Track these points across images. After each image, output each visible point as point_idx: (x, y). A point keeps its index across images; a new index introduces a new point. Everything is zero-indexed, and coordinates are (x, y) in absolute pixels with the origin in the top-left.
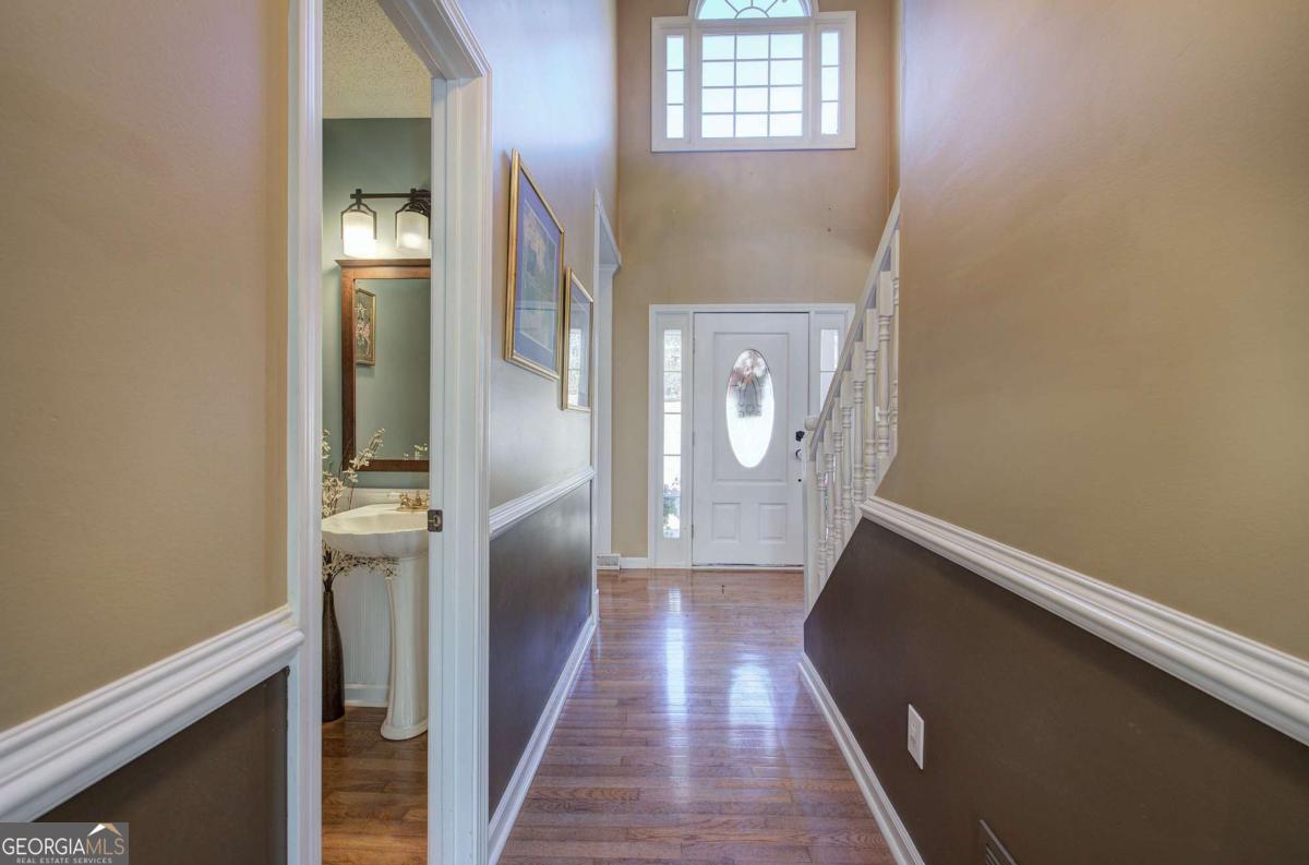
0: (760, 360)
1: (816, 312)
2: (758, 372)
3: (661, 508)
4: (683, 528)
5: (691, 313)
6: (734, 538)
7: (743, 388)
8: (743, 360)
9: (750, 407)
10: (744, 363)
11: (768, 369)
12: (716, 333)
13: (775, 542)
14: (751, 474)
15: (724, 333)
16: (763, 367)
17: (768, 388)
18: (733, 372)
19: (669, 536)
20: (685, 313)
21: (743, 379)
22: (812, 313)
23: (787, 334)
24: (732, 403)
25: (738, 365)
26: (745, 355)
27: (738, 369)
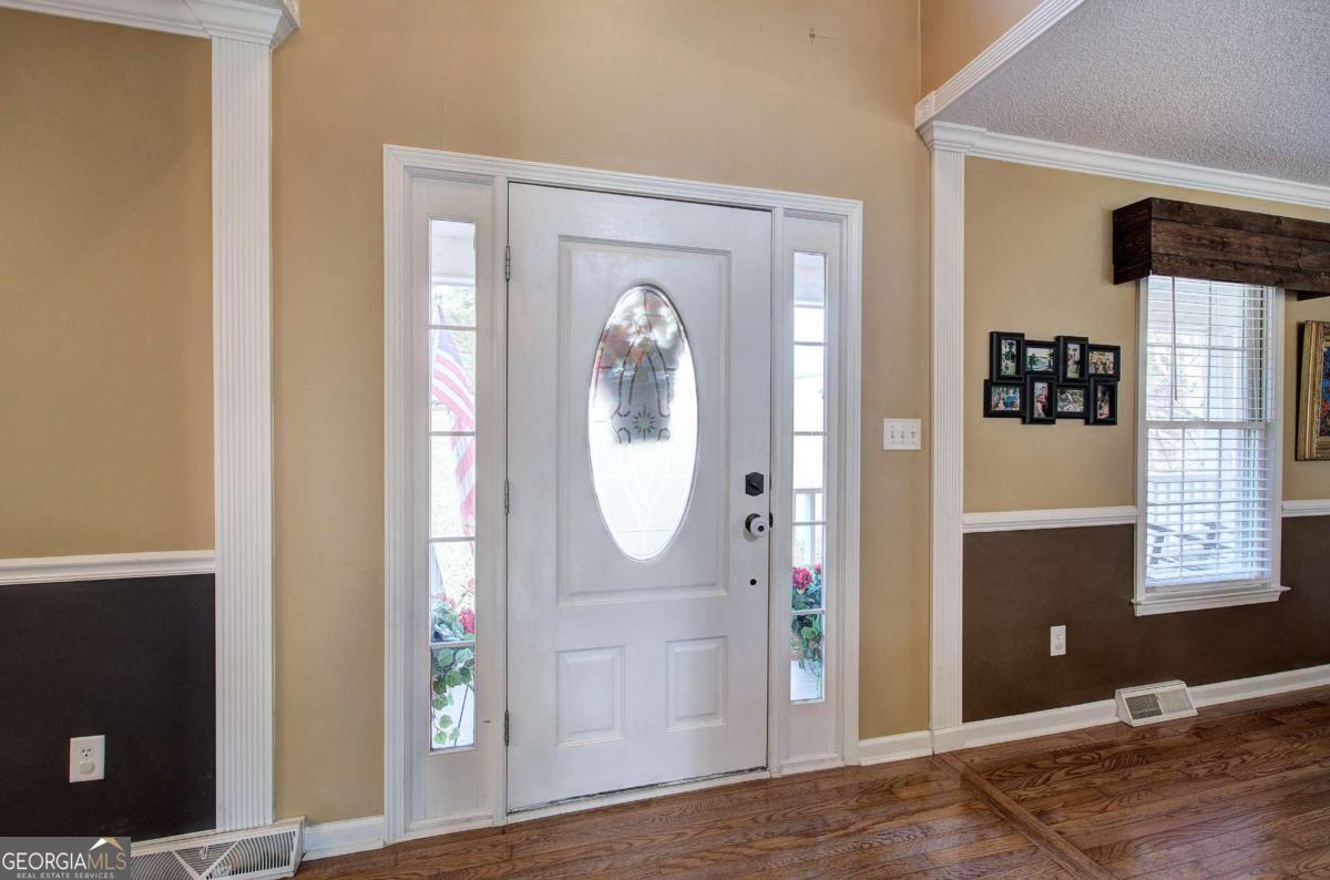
0: (665, 311)
1: (789, 213)
2: (661, 337)
3: (424, 676)
4: (481, 721)
5: (501, 182)
6: (610, 728)
7: (629, 374)
8: (627, 310)
9: (643, 421)
10: (629, 318)
11: (684, 330)
12: (565, 238)
13: (703, 724)
14: (652, 576)
15: (583, 240)
16: (672, 328)
17: (684, 379)
18: (604, 336)
19: (448, 743)
20: (487, 181)
21: (625, 352)
22: (779, 212)
23: (726, 253)
24: (601, 409)
25: (616, 319)
26: (634, 296)
27: (617, 328)
